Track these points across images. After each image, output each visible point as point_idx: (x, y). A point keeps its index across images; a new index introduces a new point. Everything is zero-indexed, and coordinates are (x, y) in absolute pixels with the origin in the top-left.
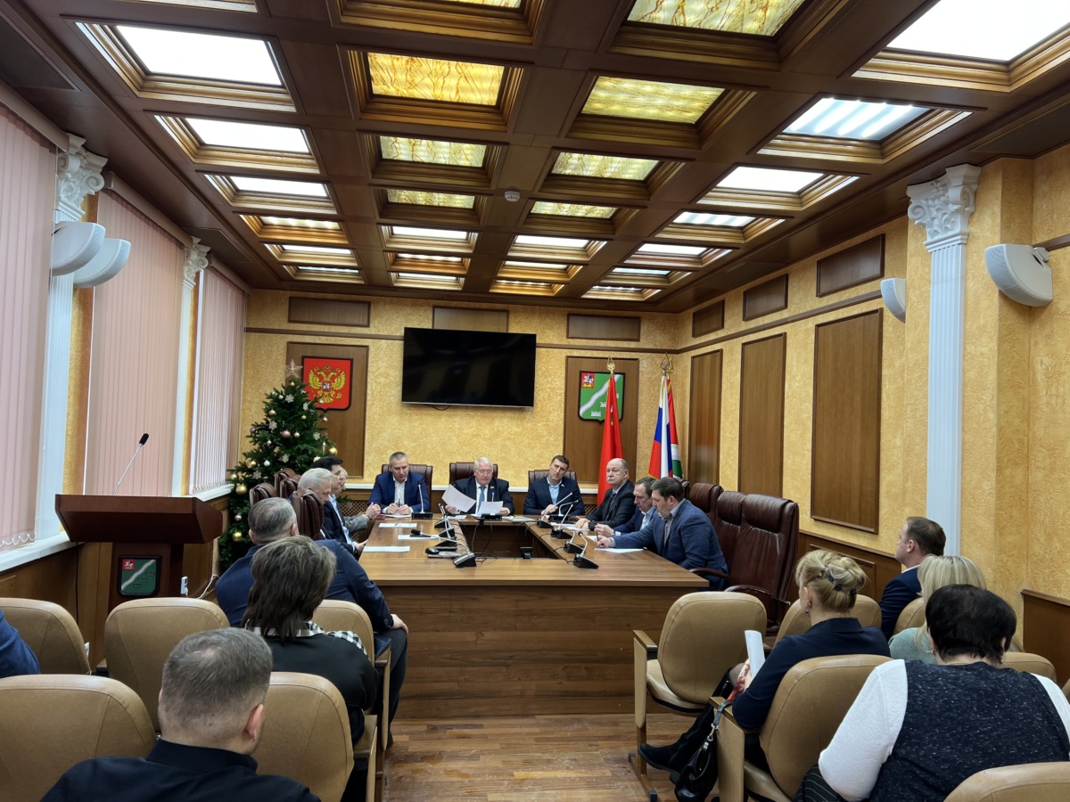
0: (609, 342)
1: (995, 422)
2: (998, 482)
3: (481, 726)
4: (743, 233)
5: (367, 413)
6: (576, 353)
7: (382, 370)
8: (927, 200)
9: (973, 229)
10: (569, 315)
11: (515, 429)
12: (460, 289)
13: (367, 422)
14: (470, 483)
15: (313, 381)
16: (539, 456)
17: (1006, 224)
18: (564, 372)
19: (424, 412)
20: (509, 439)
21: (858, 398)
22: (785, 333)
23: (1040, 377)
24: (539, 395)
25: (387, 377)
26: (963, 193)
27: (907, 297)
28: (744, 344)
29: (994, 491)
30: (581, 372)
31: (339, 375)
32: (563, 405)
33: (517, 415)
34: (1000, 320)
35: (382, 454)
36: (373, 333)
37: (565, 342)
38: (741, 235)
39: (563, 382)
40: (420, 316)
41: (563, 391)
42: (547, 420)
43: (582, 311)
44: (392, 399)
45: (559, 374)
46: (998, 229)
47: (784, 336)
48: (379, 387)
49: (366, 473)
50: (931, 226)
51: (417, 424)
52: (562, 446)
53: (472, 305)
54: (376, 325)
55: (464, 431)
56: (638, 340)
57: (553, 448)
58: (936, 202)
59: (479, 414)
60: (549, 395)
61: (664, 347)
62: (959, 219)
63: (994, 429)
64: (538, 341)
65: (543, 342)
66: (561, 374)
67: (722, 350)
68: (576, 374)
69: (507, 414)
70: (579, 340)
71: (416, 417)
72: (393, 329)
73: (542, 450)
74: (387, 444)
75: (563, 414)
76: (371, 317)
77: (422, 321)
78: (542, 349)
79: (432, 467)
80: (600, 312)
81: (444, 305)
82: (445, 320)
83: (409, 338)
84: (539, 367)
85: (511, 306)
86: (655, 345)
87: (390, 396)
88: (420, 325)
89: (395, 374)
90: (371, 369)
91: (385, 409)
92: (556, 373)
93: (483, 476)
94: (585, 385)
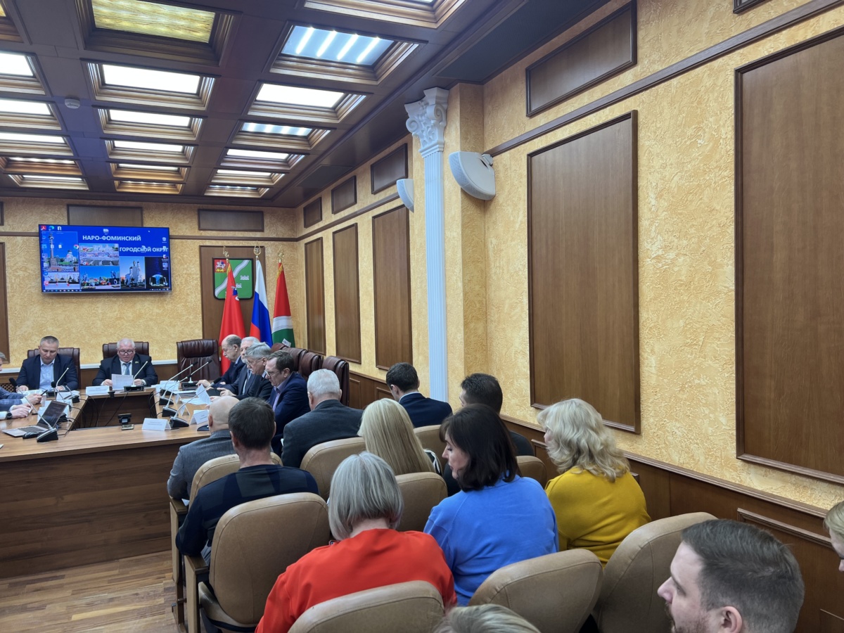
0: (237, 232)
1: (462, 289)
2: (465, 333)
3: (63, 577)
4: (308, 141)
5: (8, 304)
6: (208, 243)
7: (20, 264)
8: (418, 115)
9: (446, 140)
10: (200, 211)
11: (156, 310)
12: (87, 189)
13: (9, 313)
14: (113, 361)
16: (181, 333)
17: (464, 136)
18: (198, 259)
19: (67, 300)
20: (151, 320)
21: (398, 274)
22: (357, 224)
23: (491, 254)
24: (177, 279)
25: (25, 271)
26: (437, 111)
27: (414, 194)
28: (334, 233)
29: (463, 340)
30: (214, 259)
32: (199, 288)
33: (157, 298)
34: (463, 211)
35: (26, 340)
36: (7, 230)
37: (197, 233)
38: (307, 143)
39: (198, 268)
40: (55, 213)
41: (199, 276)
42: (186, 301)
43: (210, 207)
44: (33, 290)
45: (193, 262)
46: (459, 140)
47: (355, 226)
48: (18, 280)
49: (12, 358)
50: (422, 137)
51: (59, 311)
52: (201, 323)
53: (106, 203)
54: (11, 223)
55: (108, 315)
56: (262, 230)
57: (193, 325)
58: (423, 118)
59: (121, 299)
60: (186, 280)
61: (286, 236)
62: (436, 132)
63: (462, 295)
64: (172, 233)
65: (177, 234)
66: (196, 261)
67: (322, 238)
68: (209, 261)
69: (148, 298)
70: (209, 232)
71: (59, 305)
72: (28, 226)
73: (183, 327)
74: (31, 331)
75: (200, 296)
76: (4, 216)
77: (57, 218)
78: (177, 240)
79: (79, 349)
80: (227, 207)
81: (78, 203)
82: (80, 217)
83: (43, 234)
84: (175, 256)
85: (144, 203)
86: (277, 234)
87: (30, 287)
88: (55, 222)
89: (34, 268)
90: (7, 264)
91: (26, 300)
92: (191, 261)
93: (124, 355)
94: (218, 270)
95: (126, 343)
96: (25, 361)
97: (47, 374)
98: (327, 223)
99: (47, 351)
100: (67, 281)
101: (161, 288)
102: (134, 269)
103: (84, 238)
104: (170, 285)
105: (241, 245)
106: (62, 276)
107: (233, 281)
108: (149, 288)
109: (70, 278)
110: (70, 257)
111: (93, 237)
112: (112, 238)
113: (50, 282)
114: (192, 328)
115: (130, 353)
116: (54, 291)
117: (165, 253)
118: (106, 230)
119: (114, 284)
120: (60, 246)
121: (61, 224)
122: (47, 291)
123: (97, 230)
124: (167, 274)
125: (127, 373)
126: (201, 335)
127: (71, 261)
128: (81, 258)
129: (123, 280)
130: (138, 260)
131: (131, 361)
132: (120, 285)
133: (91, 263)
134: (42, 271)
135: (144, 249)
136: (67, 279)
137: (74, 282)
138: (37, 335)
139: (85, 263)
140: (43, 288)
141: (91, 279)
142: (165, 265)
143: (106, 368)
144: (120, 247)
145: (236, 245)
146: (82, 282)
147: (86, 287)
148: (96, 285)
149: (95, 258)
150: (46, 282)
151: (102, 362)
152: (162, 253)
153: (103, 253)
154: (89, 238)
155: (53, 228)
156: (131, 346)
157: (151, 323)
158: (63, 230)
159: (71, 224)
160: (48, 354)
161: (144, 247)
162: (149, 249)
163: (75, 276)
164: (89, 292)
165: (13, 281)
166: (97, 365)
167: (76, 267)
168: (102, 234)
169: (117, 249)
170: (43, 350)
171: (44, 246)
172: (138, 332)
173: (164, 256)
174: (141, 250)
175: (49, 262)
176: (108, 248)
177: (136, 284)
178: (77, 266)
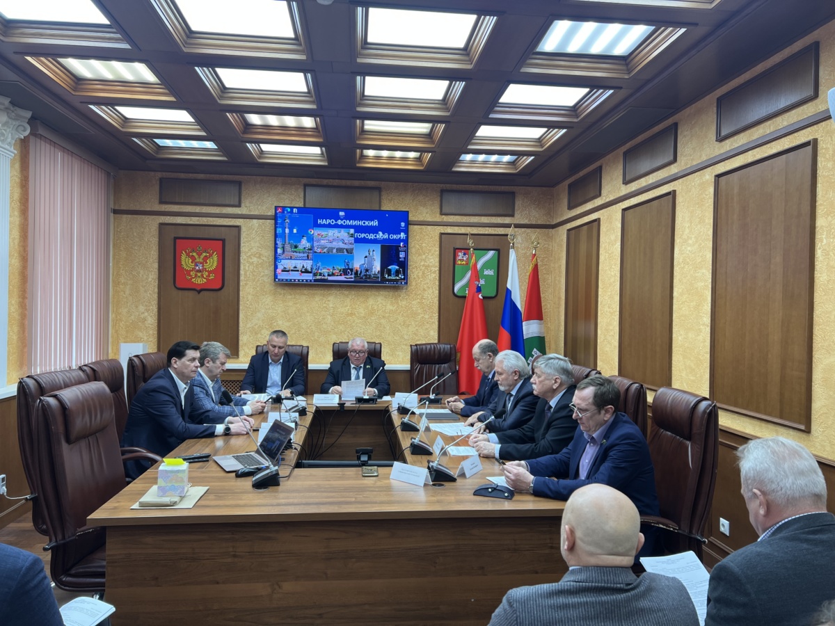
0: (483, 218)
4: (627, 65)
5: (241, 293)
6: (449, 230)
7: (254, 250)
10: (443, 192)
11: (390, 307)
12: (326, 164)
13: (241, 303)
14: (343, 364)
15: (186, 262)
16: (415, 334)
18: (438, 249)
19: (299, 291)
20: (384, 317)
22: (674, 191)
24: (414, 272)
25: (259, 257)
28: (624, 210)
31: (211, 255)
32: (437, 283)
33: (391, 293)
35: (256, 333)
36: (244, 213)
37: (438, 218)
38: (624, 68)
39: (437, 260)
40: (292, 194)
41: (437, 269)
42: (422, 298)
43: (455, 187)
44: (265, 279)
45: (432, 252)
47: (673, 194)
48: (251, 267)
49: (241, 353)
51: (291, 304)
52: (437, 323)
53: (343, 182)
54: (248, 205)
55: (339, 310)
56: (512, 215)
57: (428, 326)
59: (353, 292)
60: (423, 273)
61: (539, 222)
64: (411, 218)
65: (416, 219)
66: (435, 251)
67: (599, 219)
68: (450, 252)
69: (381, 293)
70: (452, 217)
71: (290, 297)
72: (264, 208)
73: (417, 328)
74: (262, 324)
75: (437, 292)
76: (242, 197)
77: (293, 199)
78: (416, 226)
79: (308, 347)
80: (473, 187)
81: (315, 183)
82: (316, 199)
83: (278, 218)
84: (413, 245)
85: (383, 183)
86: (530, 220)
87: (263, 276)
88: (291, 203)
89: (268, 254)
90: (243, 249)
91: (258, 289)
92: (430, 251)
93: (355, 356)
94: (459, 262)
95: (358, 343)
96: (253, 357)
97: (275, 373)
98: (612, 198)
99: (275, 347)
100: (300, 270)
101: (396, 281)
102: (369, 258)
103: (319, 221)
104: (406, 278)
105: (486, 233)
106: (294, 264)
107: (476, 275)
108: (384, 280)
109: (303, 267)
110: (304, 243)
111: (328, 221)
112: (348, 222)
113: (283, 271)
114: (427, 329)
115: (362, 355)
116: (287, 280)
117: (403, 240)
118: (342, 214)
119: (347, 275)
120: (295, 231)
121: (297, 206)
122: (279, 280)
123: (333, 214)
124: (404, 265)
125: (358, 377)
126: (437, 338)
127: (305, 248)
128: (316, 244)
129: (357, 271)
130: (374, 248)
131: (362, 365)
132: (353, 276)
133: (325, 250)
134: (276, 259)
135: (380, 235)
136: (299, 267)
137: (306, 271)
138: (267, 329)
139: (319, 250)
140: (276, 276)
141: (324, 268)
142: (402, 255)
143: (335, 371)
144: (355, 232)
145: (481, 233)
146: (314, 271)
147: (318, 277)
148: (329, 275)
149: (329, 245)
150: (279, 271)
151: (331, 363)
152: (400, 240)
153: (337, 239)
154: (324, 222)
155: (289, 210)
156: (363, 346)
157: (383, 321)
158: (299, 212)
159: (307, 206)
160: (276, 350)
161: (380, 233)
162: (386, 236)
163: (308, 264)
164: (321, 284)
165: (247, 269)
166: (327, 366)
167: (310, 255)
168: (337, 218)
169: (352, 236)
170: (271, 345)
171: (279, 230)
172: (369, 331)
173: (402, 244)
174: (378, 236)
175: (283, 248)
176: (343, 234)
177: (370, 275)
178: (311, 253)
